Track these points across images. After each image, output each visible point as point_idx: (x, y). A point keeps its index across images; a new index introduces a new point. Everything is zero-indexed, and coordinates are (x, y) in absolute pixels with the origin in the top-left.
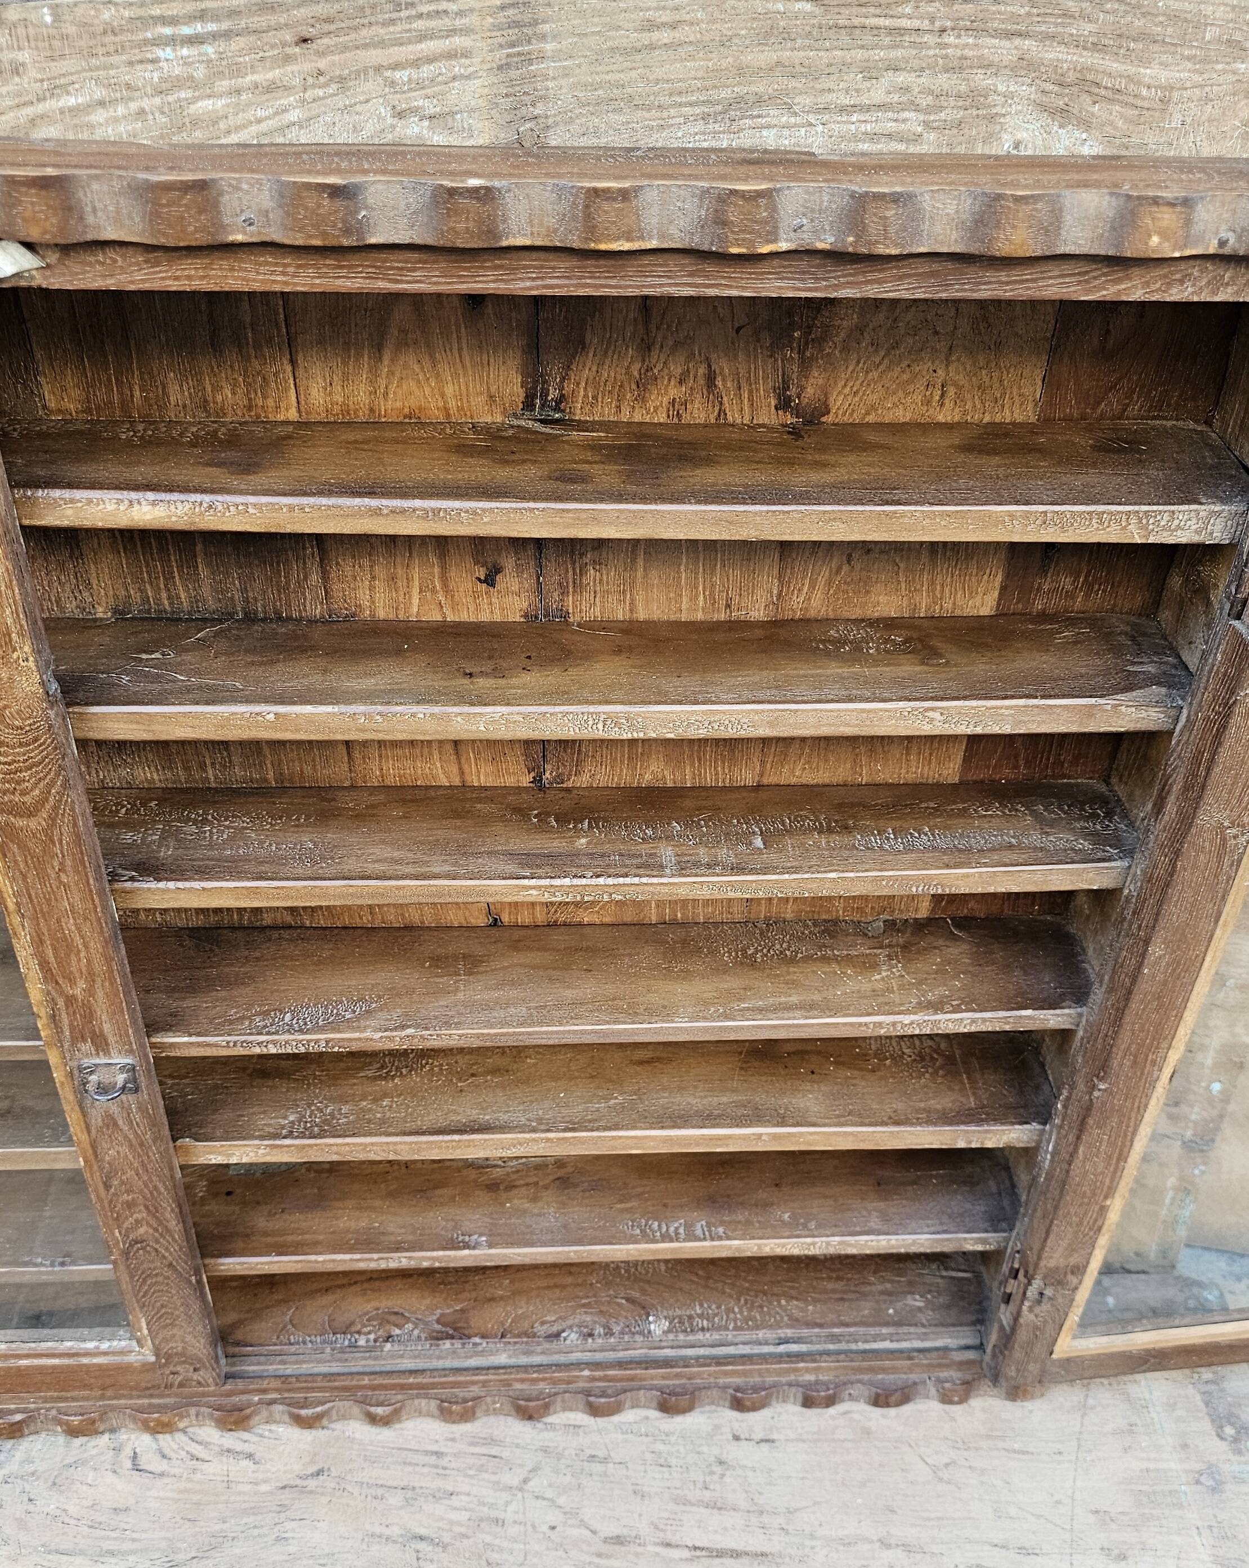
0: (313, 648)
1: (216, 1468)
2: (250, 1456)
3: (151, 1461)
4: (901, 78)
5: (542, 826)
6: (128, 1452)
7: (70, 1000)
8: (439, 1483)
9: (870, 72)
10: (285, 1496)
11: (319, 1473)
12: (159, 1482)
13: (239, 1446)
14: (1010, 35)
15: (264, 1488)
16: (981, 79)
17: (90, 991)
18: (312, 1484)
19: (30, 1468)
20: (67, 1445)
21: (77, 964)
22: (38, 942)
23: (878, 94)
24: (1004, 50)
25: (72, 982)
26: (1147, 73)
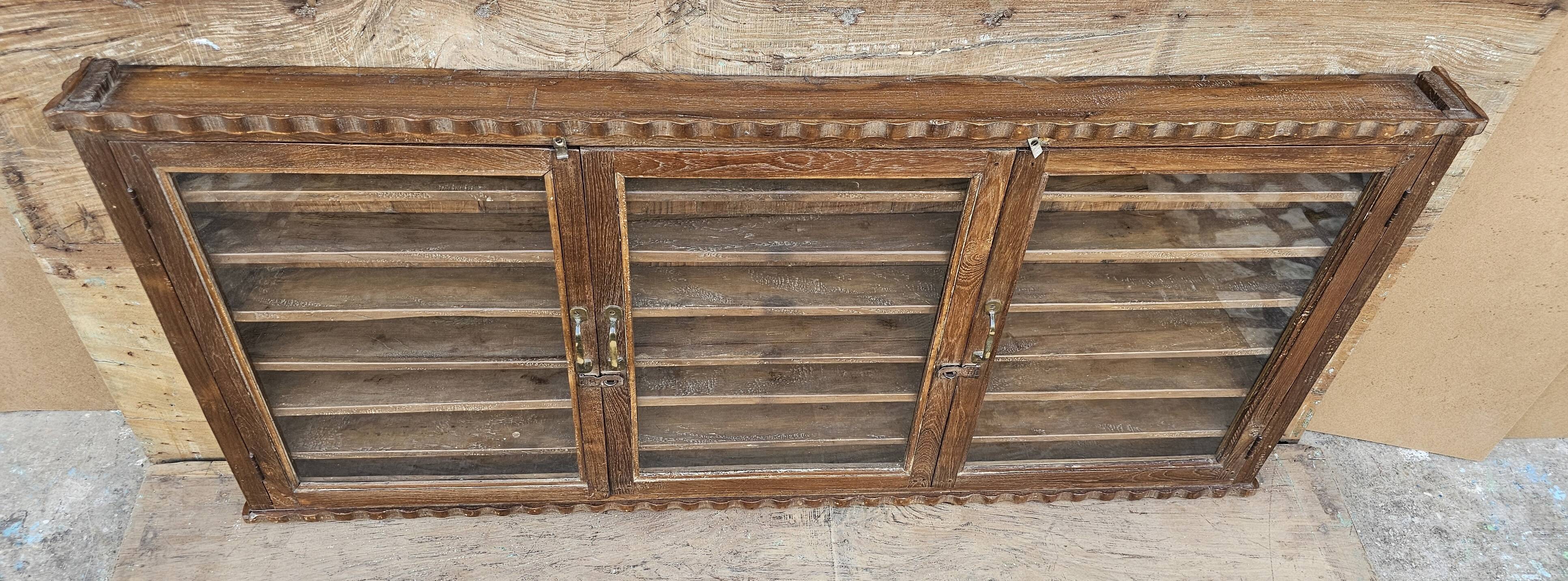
0: (1052, 225)
1: (926, 521)
2: (939, 517)
3: (899, 518)
4: (1294, 56)
5: (1111, 281)
6: (890, 514)
7: (948, 344)
8: (1016, 529)
9: (1284, 55)
10: (957, 532)
11: (968, 524)
12: (906, 527)
13: (933, 513)
14: (1334, 44)
15: (948, 529)
16: (1321, 56)
17: (957, 341)
18: (966, 528)
19: (855, 520)
20: (865, 511)
21: (957, 332)
22: (947, 325)
23: (1285, 60)
24: (1333, 48)
25: (952, 337)
26: (1379, 53)
